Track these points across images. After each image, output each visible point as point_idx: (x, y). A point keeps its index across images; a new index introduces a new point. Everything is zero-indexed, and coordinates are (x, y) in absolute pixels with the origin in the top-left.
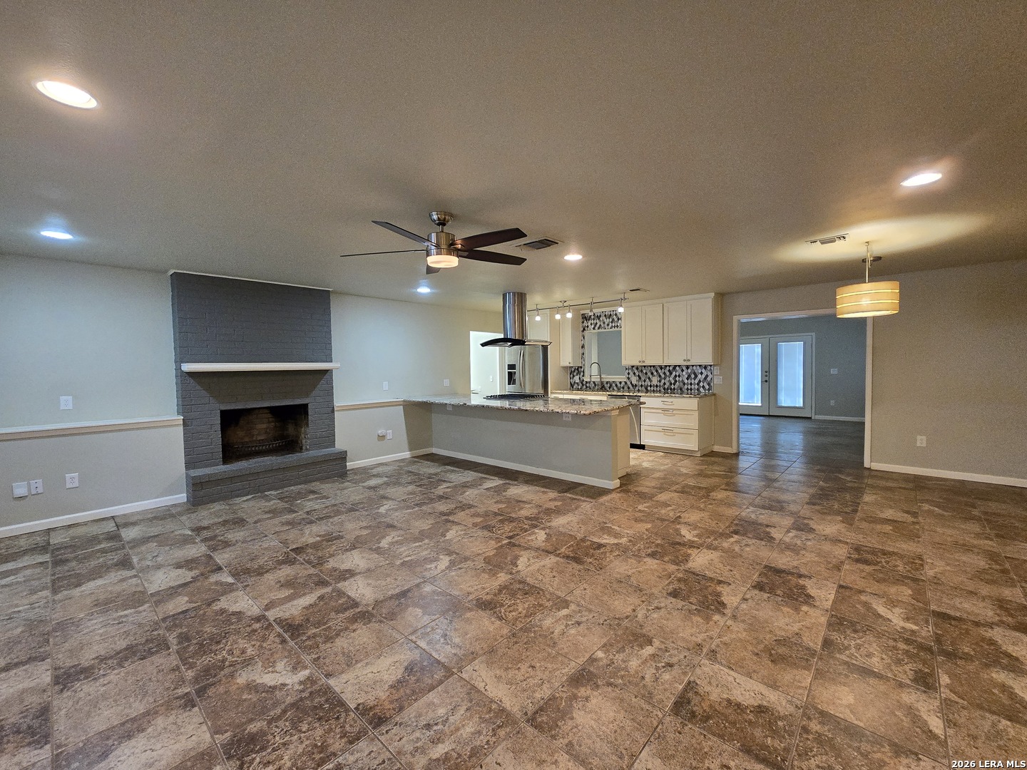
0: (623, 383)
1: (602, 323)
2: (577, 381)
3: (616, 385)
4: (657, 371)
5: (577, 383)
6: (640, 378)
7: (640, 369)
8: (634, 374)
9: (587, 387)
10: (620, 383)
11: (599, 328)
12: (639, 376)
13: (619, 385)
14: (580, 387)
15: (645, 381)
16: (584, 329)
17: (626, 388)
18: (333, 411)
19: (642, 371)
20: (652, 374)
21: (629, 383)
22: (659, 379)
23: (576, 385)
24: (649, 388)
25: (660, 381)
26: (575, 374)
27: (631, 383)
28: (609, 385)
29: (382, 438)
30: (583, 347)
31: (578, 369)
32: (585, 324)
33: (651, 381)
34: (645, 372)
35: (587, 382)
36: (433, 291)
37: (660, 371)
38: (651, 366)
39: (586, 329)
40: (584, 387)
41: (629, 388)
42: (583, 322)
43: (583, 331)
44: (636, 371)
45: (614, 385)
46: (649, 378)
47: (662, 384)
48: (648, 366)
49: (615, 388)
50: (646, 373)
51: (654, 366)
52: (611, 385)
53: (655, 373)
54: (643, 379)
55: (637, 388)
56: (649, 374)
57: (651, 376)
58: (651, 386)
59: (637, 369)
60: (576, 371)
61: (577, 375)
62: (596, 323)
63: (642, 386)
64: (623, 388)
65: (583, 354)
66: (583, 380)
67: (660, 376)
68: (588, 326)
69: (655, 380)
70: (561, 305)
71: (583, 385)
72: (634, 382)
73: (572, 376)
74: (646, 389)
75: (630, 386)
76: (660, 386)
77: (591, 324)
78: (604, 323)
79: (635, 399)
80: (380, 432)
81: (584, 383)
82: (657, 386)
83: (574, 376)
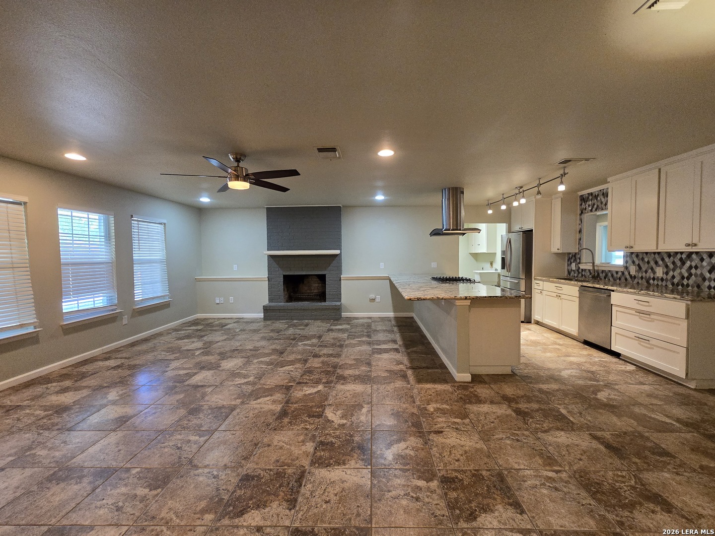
0: (620, 274)
1: (599, 204)
2: (574, 268)
3: (612, 276)
4: (663, 260)
5: (574, 270)
6: (640, 268)
7: (641, 257)
8: (634, 262)
9: (582, 275)
10: (617, 272)
11: (596, 210)
12: (639, 265)
13: (615, 275)
14: (576, 275)
15: (646, 272)
16: (582, 212)
17: (623, 279)
18: (340, 280)
19: (643, 259)
20: (656, 263)
21: (626, 273)
22: (665, 270)
23: (573, 272)
24: (651, 281)
25: (667, 273)
26: (572, 261)
27: (629, 273)
28: (604, 274)
29: (373, 300)
30: (580, 231)
31: (575, 256)
32: (583, 206)
33: (654, 273)
34: (646, 260)
35: (582, 270)
36: (386, 198)
37: (667, 260)
38: (654, 253)
39: (584, 211)
40: (580, 275)
41: (626, 279)
42: (581, 205)
43: (581, 215)
44: (635, 259)
45: (610, 274)
46: (652, 269)
47: (669, 277)
48: (651, 253)
49: (611, 279)
50: (648, 262)
51: (659, 253)
52: (606, 275)
53: (660, 262)
54: (644, 269)
55: (636, 281)
56: (652, 263)
57: (654, 266)
58: (654, 279)
59: (637, 256)
60: (574, 258)
61: (574, 262)
62: (594, 204)
63: (642, 278)
64: (620, 279)
65: (580, 239)
66: (579, 268)
67: (667, 266)
68: (586, 209)
69: (660, 272)
70: (517, 191)
71: (579, 273)
72: (633, 273)
73: (569, 262)
74: (648, 282)
75: (628, 277)
76: (667, 280)
77: (589, 206)
78: (602, 203)
79: (605, 293)
80: (372, 296)
81: (580, 271)
82: (662, 279)
83: (571, 263)
